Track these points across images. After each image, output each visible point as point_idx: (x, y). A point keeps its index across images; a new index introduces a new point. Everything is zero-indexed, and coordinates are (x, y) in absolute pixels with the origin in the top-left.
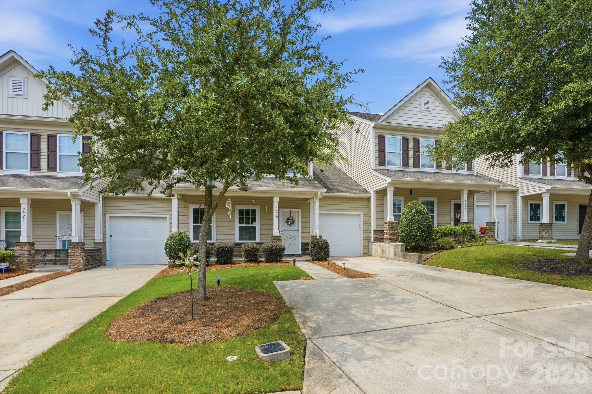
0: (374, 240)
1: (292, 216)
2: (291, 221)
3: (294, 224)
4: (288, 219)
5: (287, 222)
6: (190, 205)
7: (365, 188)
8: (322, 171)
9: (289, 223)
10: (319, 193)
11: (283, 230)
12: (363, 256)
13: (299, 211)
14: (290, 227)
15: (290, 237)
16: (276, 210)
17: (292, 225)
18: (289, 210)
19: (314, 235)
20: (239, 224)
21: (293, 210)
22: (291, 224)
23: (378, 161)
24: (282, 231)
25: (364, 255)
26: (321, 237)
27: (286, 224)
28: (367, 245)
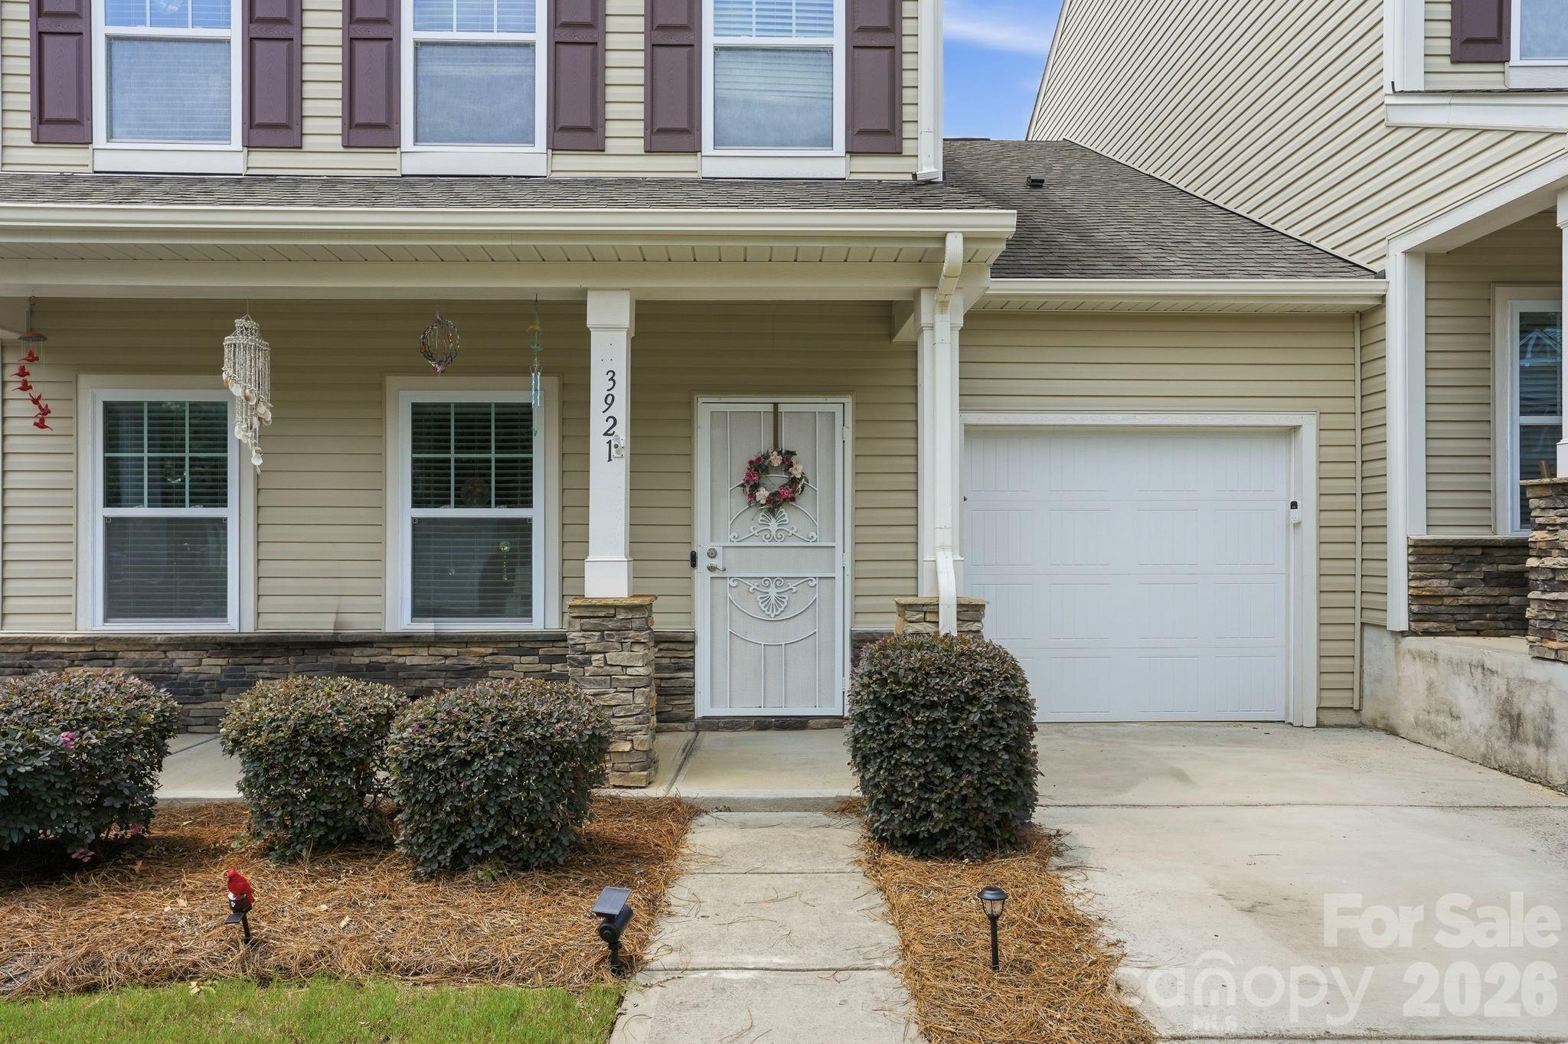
0: (1415, 617)
1: (785, 445)
2: (776, 480)
3: (804, 501)
4: (758, 468)
5: (751, 486)
6: (85, 380)
7: (1325, 245)
8: (1036, 184)
9: (762, 494)
10: (955, 246)
11: (717, 546)
12: (1320, 725)
13: (841, 408)
14: (773, 525)
15: (773, 592)
16: (609, 401)
17: (784, 512)
18: (762, 406)
19: (925, 594)
20: (417, 503)
21: (789, 405)
22: (775, 504)
23: (1446, 29)
24: (712, 554)
25: (1329, 717)
26: (969, 611)
27: (741, 500)
28: (1345, 648)
